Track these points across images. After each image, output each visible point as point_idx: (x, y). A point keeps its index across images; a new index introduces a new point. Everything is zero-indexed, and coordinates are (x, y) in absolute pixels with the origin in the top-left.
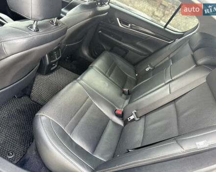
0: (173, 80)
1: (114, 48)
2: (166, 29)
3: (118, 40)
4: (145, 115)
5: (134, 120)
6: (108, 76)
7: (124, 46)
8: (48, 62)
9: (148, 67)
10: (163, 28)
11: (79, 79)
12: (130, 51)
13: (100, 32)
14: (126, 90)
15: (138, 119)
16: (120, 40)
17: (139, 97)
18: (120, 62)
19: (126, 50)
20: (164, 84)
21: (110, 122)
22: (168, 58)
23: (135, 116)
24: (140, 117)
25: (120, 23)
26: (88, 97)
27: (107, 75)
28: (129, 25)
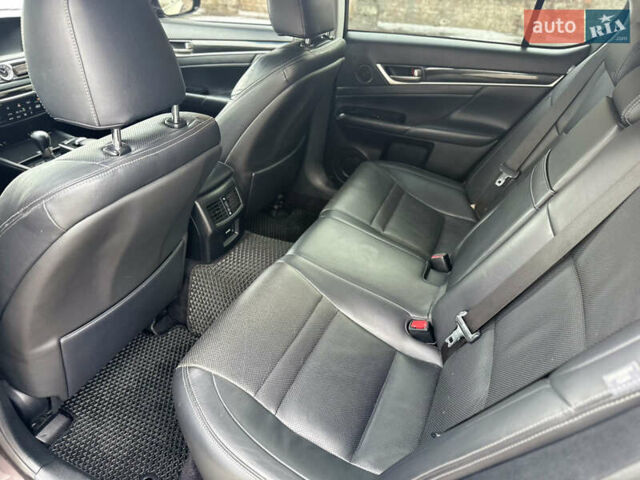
0: (556, 193)
1: (389, 149)
2: (530, 50)
3: (394, 122)
4: (495, 318)
5: (463, 341)
6: (379, 229)
7: (416, 135)
8: (210, 230)
9: (500, 174)
10: (518, 49)
11: (291, 252)
12: (436, 143)
13: (342, 115)
14: (439, 256)
15: (476, 335)
16: (402, 121)
17: (470, 269)
18: (412, 181)
19: (426, 143)
20: (532, 210)
21: (399, 359)
22: (554, 133)
23: (466, 329)
24: (481, 329)
25: (389, 74)
26: (320, 299)
27: (374, 225)
28: (416, 72)
